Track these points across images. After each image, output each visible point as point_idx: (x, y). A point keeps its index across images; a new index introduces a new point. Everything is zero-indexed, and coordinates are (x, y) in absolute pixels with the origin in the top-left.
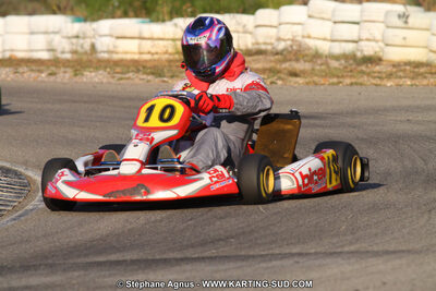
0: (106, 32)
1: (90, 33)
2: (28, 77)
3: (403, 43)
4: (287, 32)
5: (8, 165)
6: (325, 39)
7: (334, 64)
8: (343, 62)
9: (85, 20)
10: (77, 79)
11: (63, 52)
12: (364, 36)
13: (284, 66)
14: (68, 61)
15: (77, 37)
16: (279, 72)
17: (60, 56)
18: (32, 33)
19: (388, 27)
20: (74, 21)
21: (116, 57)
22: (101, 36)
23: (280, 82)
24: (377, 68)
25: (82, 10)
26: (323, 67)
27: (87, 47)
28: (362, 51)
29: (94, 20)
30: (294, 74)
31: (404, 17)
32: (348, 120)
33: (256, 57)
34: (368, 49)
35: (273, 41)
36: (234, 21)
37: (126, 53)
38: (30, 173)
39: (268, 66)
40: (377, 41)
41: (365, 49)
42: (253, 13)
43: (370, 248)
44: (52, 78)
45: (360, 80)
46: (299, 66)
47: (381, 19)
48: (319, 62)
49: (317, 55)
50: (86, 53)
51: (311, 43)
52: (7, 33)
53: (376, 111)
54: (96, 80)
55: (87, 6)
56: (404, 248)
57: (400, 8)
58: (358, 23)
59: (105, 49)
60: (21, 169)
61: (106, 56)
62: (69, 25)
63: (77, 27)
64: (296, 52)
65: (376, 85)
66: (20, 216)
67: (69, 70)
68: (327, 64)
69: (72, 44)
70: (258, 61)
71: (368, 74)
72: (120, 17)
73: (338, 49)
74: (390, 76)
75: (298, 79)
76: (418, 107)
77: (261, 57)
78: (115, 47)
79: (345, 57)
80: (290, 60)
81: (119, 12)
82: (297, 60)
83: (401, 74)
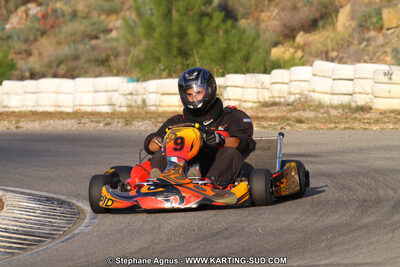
0: (154, 90)
1: (141, 91)
2: (89, 127)
3: (388, 95)
4: (296, 88)
5: (63, 198)
6: (326, 93)
7: (334, 112)
8: (340, 111)
9: (138, 81)
10: (127, 128)
11: (120, 106)
12: (358, 90)
13: (293, 114)
14: (122, 113)
15: (131, 94)
16: (288, 120)
17: (118, 109)
18: (96, 92)
19: (376, 83)
20: (129, 82)
21: (161, 109)
22: (150, 93)
23: (288, 128)
24: (368, 116)
25: (136, 73)
26: (325, 115)
27: (140, 102)
28: (356, 102)
29: (145, 80)
30: (300, 121)
31: (389, 74)
32: (338, 157)
33: (271, 108)
34: (361, 100)
35: (285, 95)
36: (254, 80)
37: (169, 106)
38: (80, 204)
39: (280, 115)
40: (368, 94)
41: (358, 100)
42: (269, 73)
43: (341, 262)
44: (108, 127)
45: (353, 125)
46: (305, 115)
47: (371, 76)
48: (322, 111)
49: (320, 106)
50: (138, 107)
51: (316, 96)
52: (76, 92)
53: (361, 150)
54: (143, 128)
55: (142, 69)
56: (369, 261)
57: (385, 68)
58: (352, 80)
59: (153, 103)
60: (74, 201)
61: (153, 108)
62: (126, 84)
63: (132, 86)
64: (304, 104)
65: (365, 129)
66: (68, 239)
67: (121, 120)
68: (328, 113)
69: (128, 99)
70: (274, 111)
71: (360, 121)
72: (166, 78)
73: (337, 100)
74: (376, 121)
75: (303, 125)
76: (395, 147)
77: (275, 107)
78: (160, 101)
79: (343, 107)
80: (299, 110)
81: (165, 74)
82: (304, 110)
83: (386, 120)
